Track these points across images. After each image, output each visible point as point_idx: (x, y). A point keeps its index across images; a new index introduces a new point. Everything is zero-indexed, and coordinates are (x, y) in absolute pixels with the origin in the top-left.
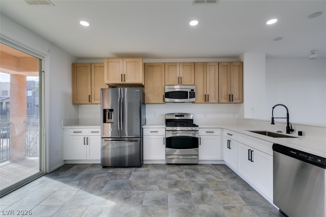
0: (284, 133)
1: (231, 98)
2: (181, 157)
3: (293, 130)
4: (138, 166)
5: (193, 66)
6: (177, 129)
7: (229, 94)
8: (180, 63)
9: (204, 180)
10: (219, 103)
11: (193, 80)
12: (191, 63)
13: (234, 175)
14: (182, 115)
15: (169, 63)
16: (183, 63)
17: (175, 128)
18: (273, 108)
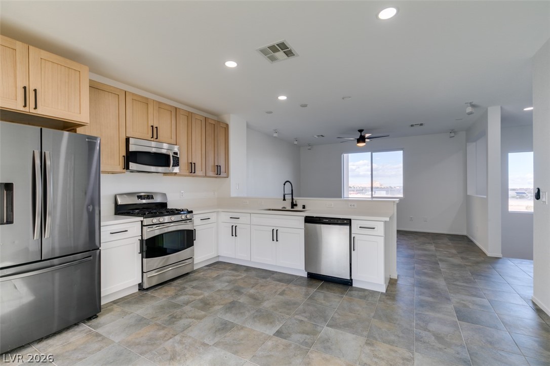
0: (289, 208)
1: (218, 171)
2: (170, 269)
3: (296, 205)
4: (92, 317)
5: (174, 113)
6: (164, 220)
7: (216, 164)
8: (153, 100)
9: (227, 284)
10: (206, 176)
11: (174, 137)
12: (171, 106)
13: (245, 268)
14: (149, 196)
15: (133, 94)
16: (160, 103)
17: (161, 219)
18: (284, 184)
